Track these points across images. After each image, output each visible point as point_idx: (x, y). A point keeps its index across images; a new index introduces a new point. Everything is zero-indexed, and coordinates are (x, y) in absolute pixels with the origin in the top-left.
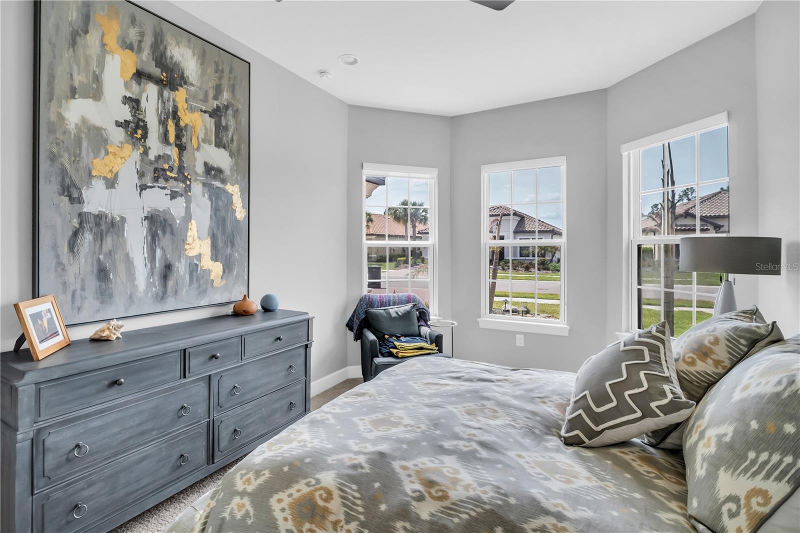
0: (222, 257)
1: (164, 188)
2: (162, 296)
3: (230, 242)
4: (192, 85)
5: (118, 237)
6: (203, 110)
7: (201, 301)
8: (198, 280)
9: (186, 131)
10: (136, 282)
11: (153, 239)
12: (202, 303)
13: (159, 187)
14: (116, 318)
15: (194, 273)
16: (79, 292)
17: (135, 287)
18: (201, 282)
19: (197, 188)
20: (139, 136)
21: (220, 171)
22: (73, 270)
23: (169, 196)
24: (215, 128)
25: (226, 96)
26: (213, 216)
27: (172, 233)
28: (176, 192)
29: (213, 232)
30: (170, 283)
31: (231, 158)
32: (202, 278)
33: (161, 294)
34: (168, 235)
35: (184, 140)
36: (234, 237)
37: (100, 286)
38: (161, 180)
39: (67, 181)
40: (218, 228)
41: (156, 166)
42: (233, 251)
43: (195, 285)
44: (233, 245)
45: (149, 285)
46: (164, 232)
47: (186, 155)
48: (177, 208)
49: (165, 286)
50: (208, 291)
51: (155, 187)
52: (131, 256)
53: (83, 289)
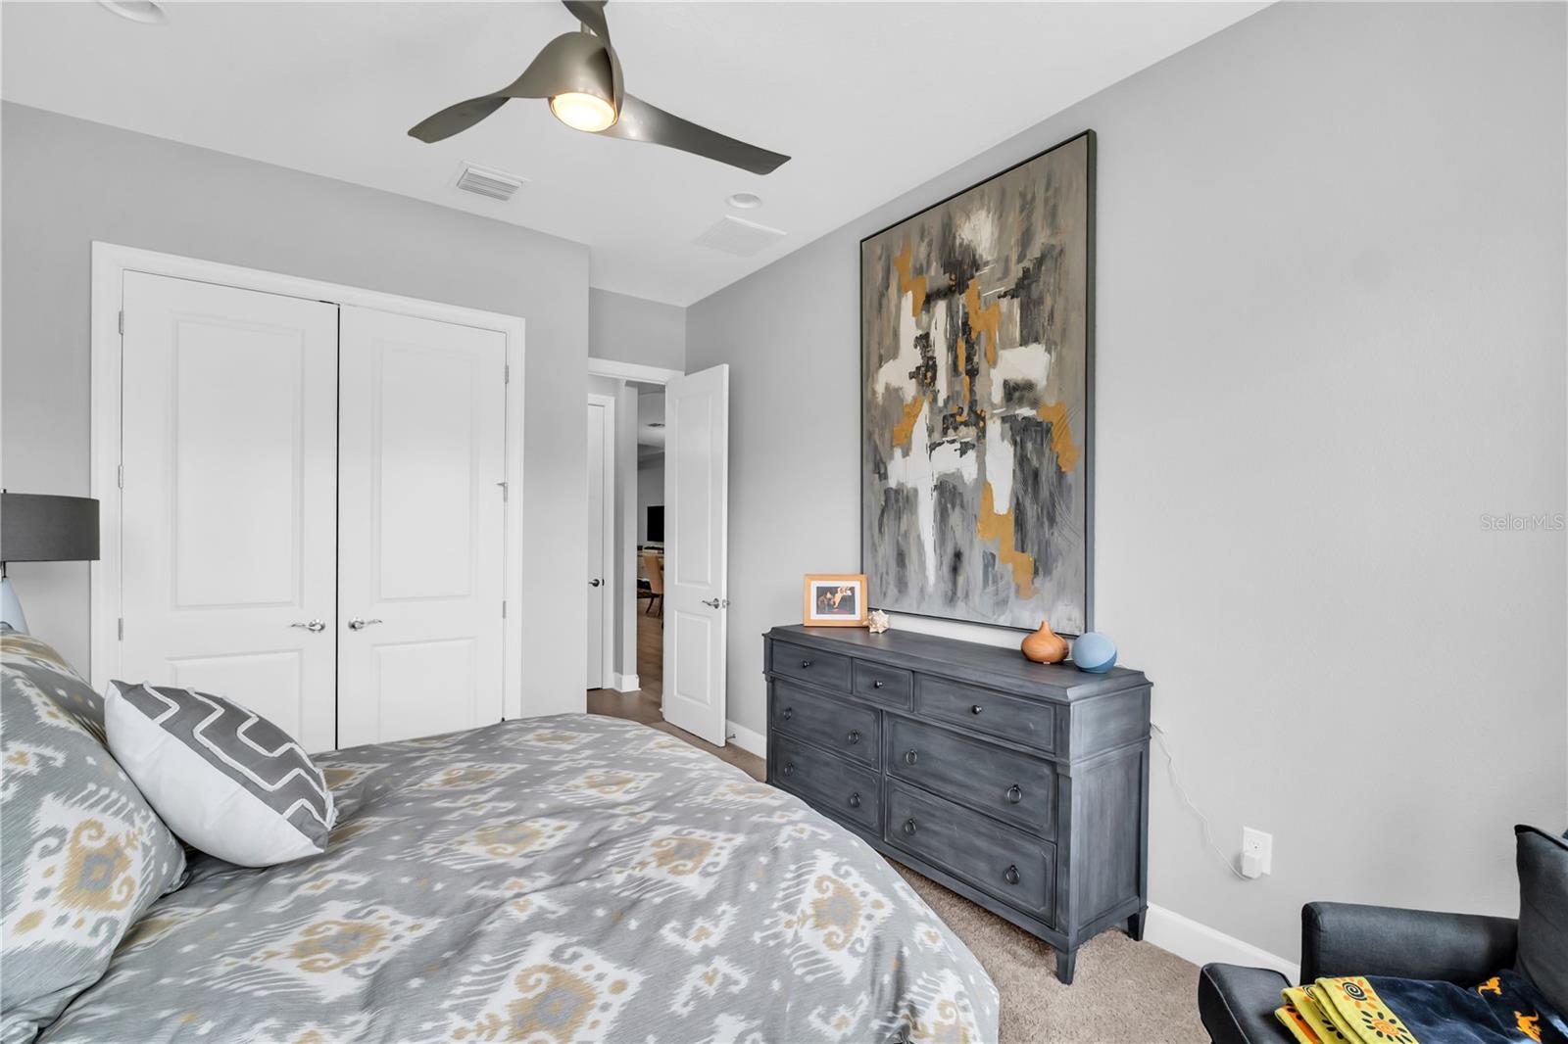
0: (1032, 545)
1: (953, 442)
2: (951, 599)
3: (1048, 519)
4: (986, 264)
5: (912, 514)
6: (1002, 293)
7: (999, 616)
8: (995, 582)
9: (979, 344)
10: (927, 572)
11: (942, 515)
12: (1001, 622)
13: (948, 442)
14: (883, 610)
15: (990, 569)
16: (884, 575)
17: (925, 577)
18: (1000, 584)
19: (994, 428)
20: (929, 380)
21: (1029, 386)
22: (881, 551)
23: (959, 452)
24: (1021, 313)
25: (1041, 239)
26: (1018, 471)
27: (962, 506)
28: (966, 443)
29: (1018, 499)
30: (961, 580)
31: (1050, 353)
32: (1001, 578)
33: (950, 593)
34: (958, 509)
35: (976, 359)
36: (1054, 506)
37: (899, 572)
38: (951, 431)
39: (878, 458)
40: (1026, 491)
41: (945, 413)
42: (1052, 534)
43: (991, 589)
44: (1052, 521)
45: (939, 577)
46: (953, 507)
47: (979, 380)
48: (968, 466)
49: (955, 583)
50: (1010, 603)
51: (943, 443)
52: (922, 537)
53: (887, 573)
